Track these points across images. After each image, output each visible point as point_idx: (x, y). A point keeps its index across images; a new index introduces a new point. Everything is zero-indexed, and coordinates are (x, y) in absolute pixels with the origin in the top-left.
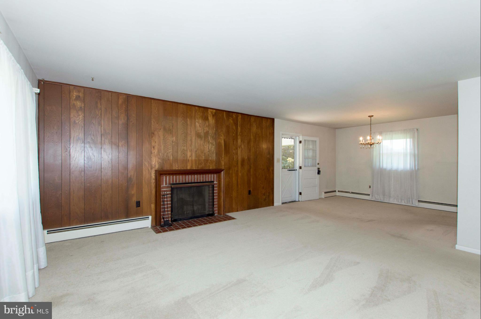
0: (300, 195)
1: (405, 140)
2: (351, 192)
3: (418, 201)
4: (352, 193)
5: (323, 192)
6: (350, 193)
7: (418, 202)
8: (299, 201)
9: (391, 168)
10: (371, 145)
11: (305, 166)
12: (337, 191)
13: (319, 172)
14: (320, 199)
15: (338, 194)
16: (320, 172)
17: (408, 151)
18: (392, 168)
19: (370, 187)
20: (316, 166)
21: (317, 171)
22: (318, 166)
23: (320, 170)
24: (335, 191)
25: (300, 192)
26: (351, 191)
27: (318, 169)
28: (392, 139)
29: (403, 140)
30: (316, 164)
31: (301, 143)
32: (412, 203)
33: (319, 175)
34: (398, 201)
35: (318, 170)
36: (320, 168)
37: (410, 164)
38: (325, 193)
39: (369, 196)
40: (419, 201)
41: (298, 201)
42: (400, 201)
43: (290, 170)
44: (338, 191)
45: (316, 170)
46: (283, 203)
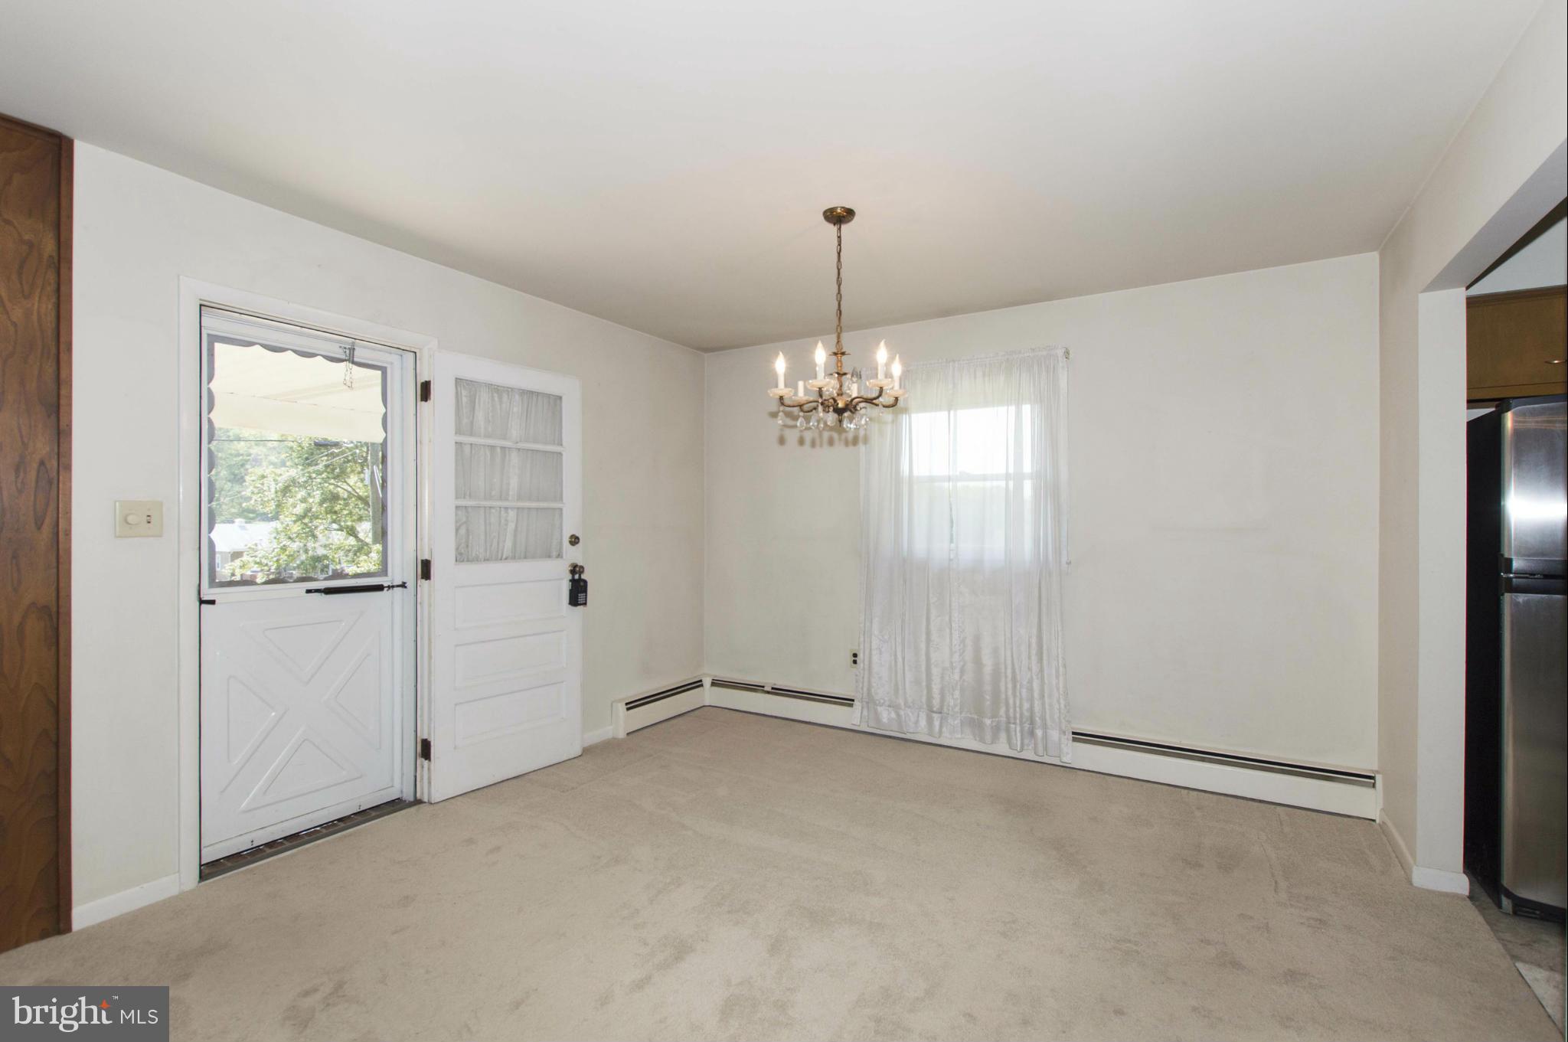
0: (420, 760)
1: (1012, 409)
2: (769, 689)
3: (1071, 736)
4: (777, 691)
5: (620, 701)
6: (768, 692)
7: (1074, 740)
8: (418, 802)
9: (950, 560)
10: (839, 412)
11: (463, 557)
12: (707, 682)
13: (578, 592)
14: (587, 751)
15: (709, 695)
16: (585, 591)
17: (1027, 467)
18: (952, 557)
19: (855, 662)
20: (559, 556)
21: (565, 587)
22: (574, 555)
23: (583, 577)
24: (698, 684)
25: (425, 737)
26: (769, 681)
27: (576, 569)
28: (950, 406)
29: (1002, 409)
30: (561, 543)
31: (426, 401)
32: (1046, 749)
33: (580, 608)
34: (982, 740)
35: (573, 581)
36: (582, 567)
37: (1036, 541)
38: (632, 705)
39: (851, 706)
40: (1079, 736)
41: (412, 799)
42: (988, 737)
43: (329, 591)
44: (714, 683)
45: (562, 579)
46: (209, 870)
